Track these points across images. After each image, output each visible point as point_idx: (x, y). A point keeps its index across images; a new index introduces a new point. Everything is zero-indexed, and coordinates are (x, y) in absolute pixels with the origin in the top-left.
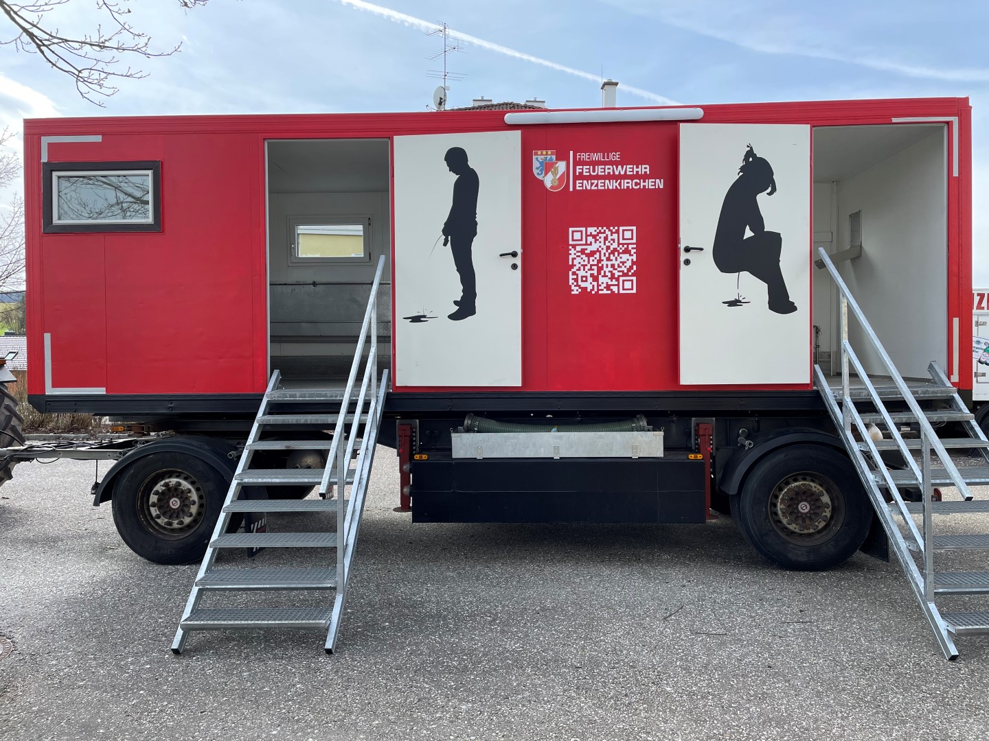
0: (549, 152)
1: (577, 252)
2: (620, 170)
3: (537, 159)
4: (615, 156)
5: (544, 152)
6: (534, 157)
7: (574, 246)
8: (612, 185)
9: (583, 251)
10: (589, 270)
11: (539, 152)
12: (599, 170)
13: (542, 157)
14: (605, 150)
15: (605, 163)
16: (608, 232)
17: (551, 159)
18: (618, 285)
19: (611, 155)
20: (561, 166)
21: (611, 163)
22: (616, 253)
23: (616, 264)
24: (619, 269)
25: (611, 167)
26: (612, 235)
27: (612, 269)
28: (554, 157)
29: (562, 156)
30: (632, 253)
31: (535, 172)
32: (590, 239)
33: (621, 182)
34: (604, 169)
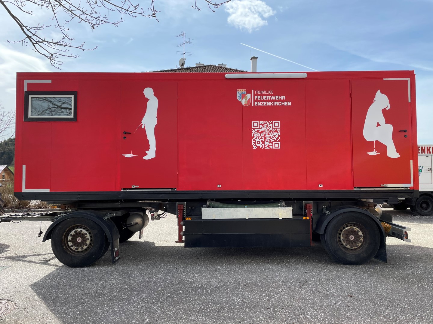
0: (244, 90)
1: (256, 131)
2: (273, 98)
3: (238, 92)
4: (271, 92)
5: (242, 90)
6: (237, 92)
7: (254, 129)
8: (270, 104)
9: (258, 131)
10: (260, 139)
11: (239, 90)
12: (264, 98)
13: (241, 92)
14: (267, 90)
15: (267, 95)
16: (268, 123)
17: (244, 93)
18: (273, 145)
19: (269, 92)
20: (249, 96)
21: (269, 95)
22: (272, 132)
23: (272, 136)
24: (273, 139)
25: (269, 96)
26: (270, 125)
27: (270, 139)
28: (246, 92)
29: (249, 92)
30: (278, 132)
31: (238, 98)
32: (261, 126)
33: (273, 103)
34: (267, 97)
